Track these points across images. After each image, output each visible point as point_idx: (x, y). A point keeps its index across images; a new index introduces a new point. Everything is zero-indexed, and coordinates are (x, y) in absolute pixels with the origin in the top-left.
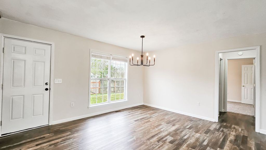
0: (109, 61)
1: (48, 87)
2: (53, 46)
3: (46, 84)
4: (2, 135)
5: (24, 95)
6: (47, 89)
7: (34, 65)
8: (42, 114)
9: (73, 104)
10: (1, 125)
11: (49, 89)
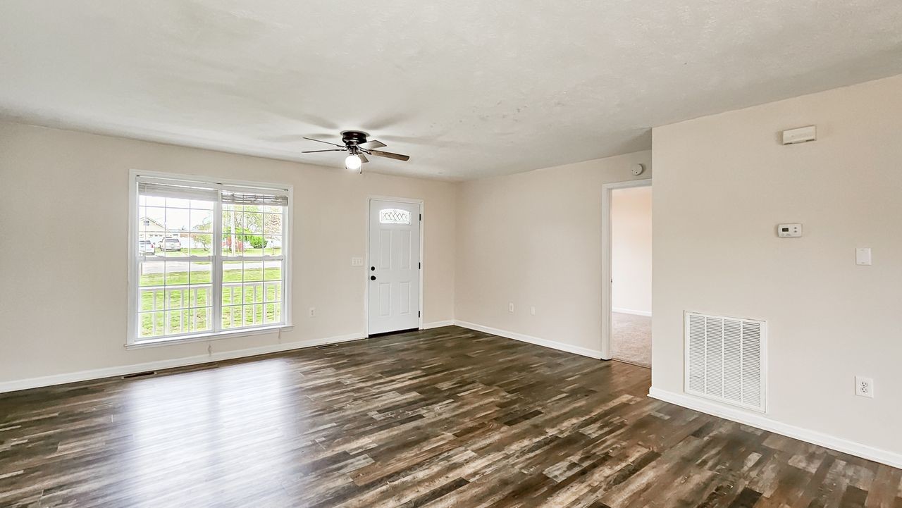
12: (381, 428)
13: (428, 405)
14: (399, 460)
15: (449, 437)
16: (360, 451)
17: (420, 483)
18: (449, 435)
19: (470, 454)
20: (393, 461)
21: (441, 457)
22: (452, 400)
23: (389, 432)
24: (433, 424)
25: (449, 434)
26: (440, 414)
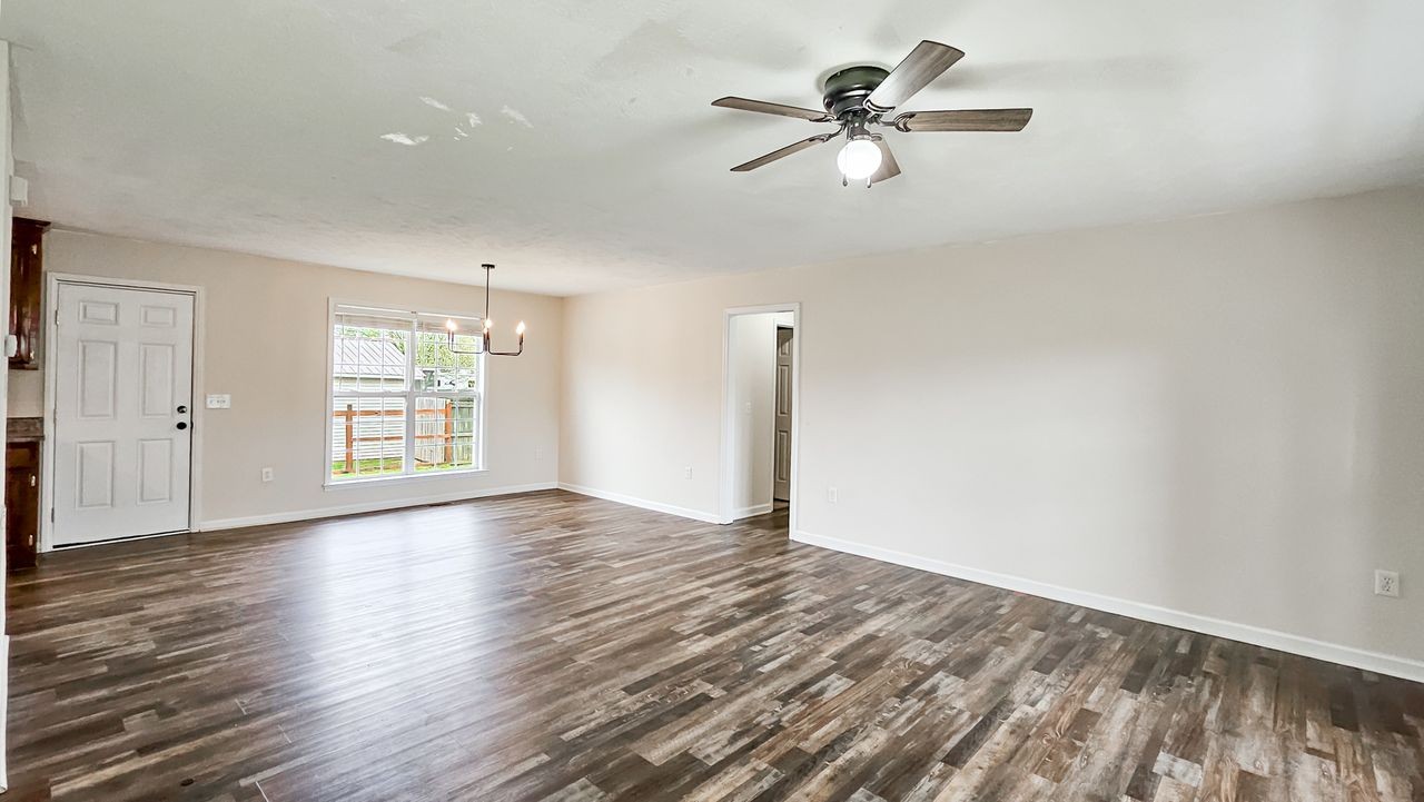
0: (407, 333)
1: (185, 418)
2: (201, 295)
3: (181, 409)
4: (54, 547)
5: (113, 442)
6: (181, 426)
7: (142, 353)
8: (167, 496)
9: (270, 475)
10: (53, 521)
11: (189, 425)
12: (686, 666)
13: (619, 721)
14: (644, 630)
15: (583, 658)
16: (695, 638)
17: (617, 614)
18: (582, 660)
19: (559, 639)
20: (651, 630)
21: (596, 635)
22: (564, 737)
23: (671, 661)
24: (605, 677)
25: (583, 662)
26: (594, 696)
